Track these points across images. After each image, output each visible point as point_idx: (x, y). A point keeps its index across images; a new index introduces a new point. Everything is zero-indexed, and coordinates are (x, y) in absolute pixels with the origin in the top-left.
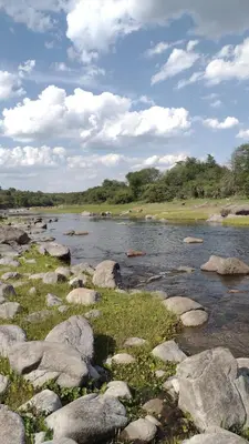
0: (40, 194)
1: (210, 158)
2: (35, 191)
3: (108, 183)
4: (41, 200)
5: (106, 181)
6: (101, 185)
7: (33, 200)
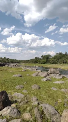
0: (16, 60)
1: (66, 53)
2: (14, 59)
3: (36, 58)
4: (16, 62)
5: (36, 57)
6: (34, 58)
7: (14, 62)
